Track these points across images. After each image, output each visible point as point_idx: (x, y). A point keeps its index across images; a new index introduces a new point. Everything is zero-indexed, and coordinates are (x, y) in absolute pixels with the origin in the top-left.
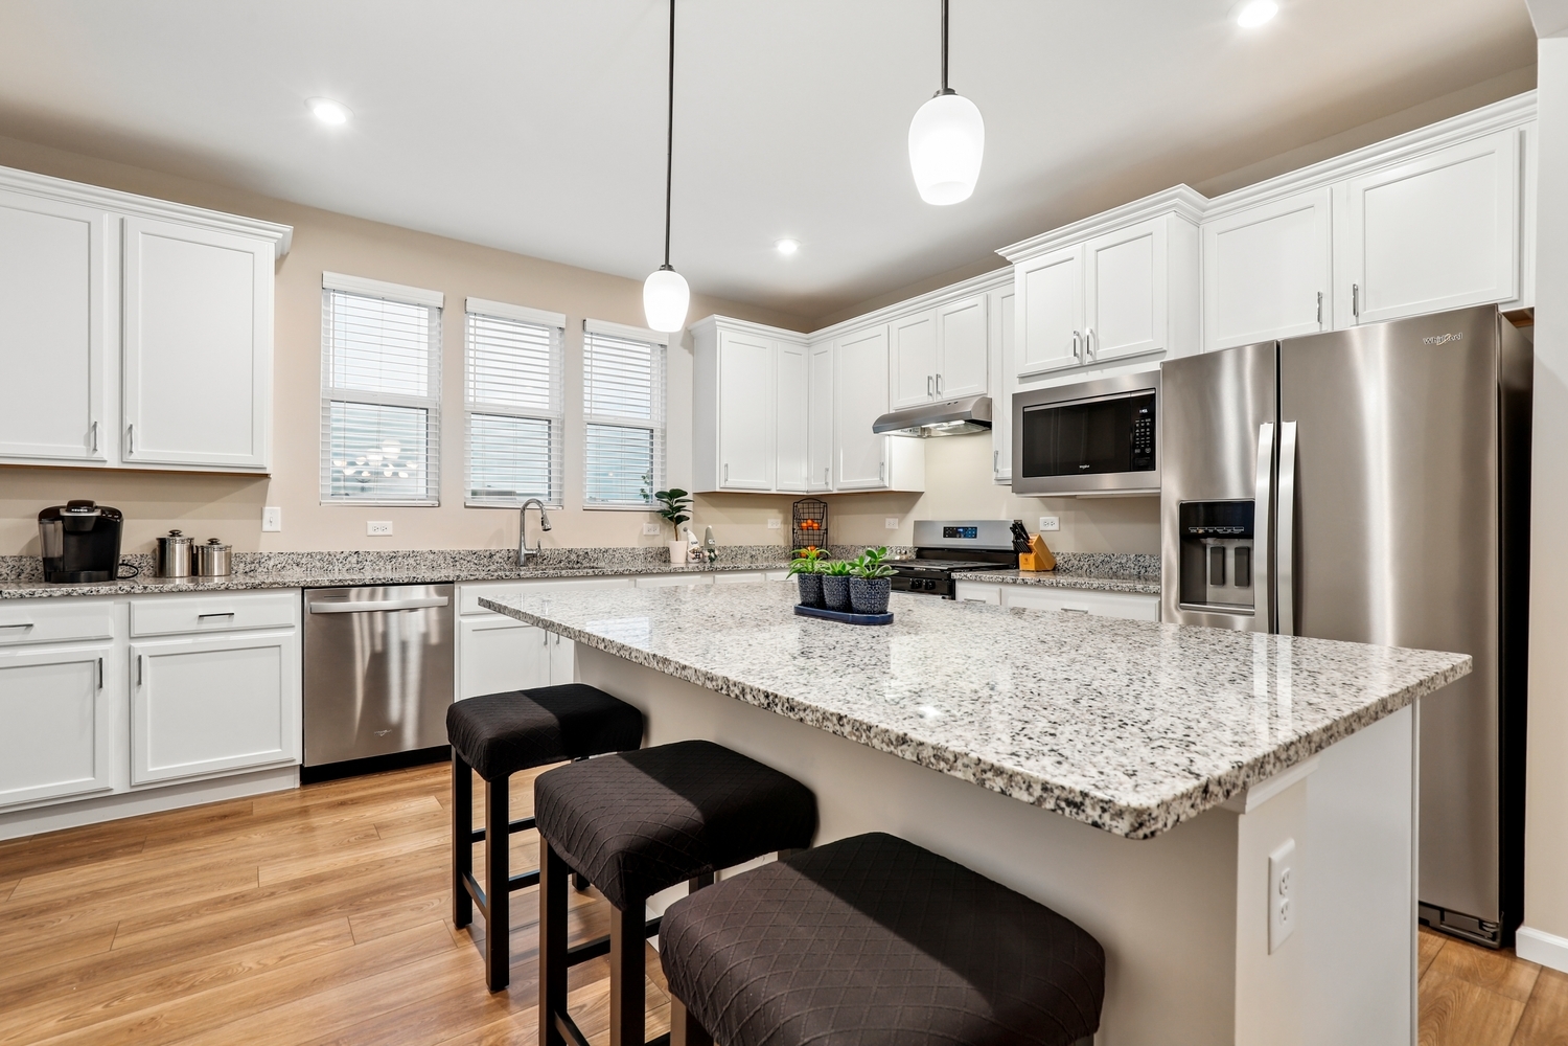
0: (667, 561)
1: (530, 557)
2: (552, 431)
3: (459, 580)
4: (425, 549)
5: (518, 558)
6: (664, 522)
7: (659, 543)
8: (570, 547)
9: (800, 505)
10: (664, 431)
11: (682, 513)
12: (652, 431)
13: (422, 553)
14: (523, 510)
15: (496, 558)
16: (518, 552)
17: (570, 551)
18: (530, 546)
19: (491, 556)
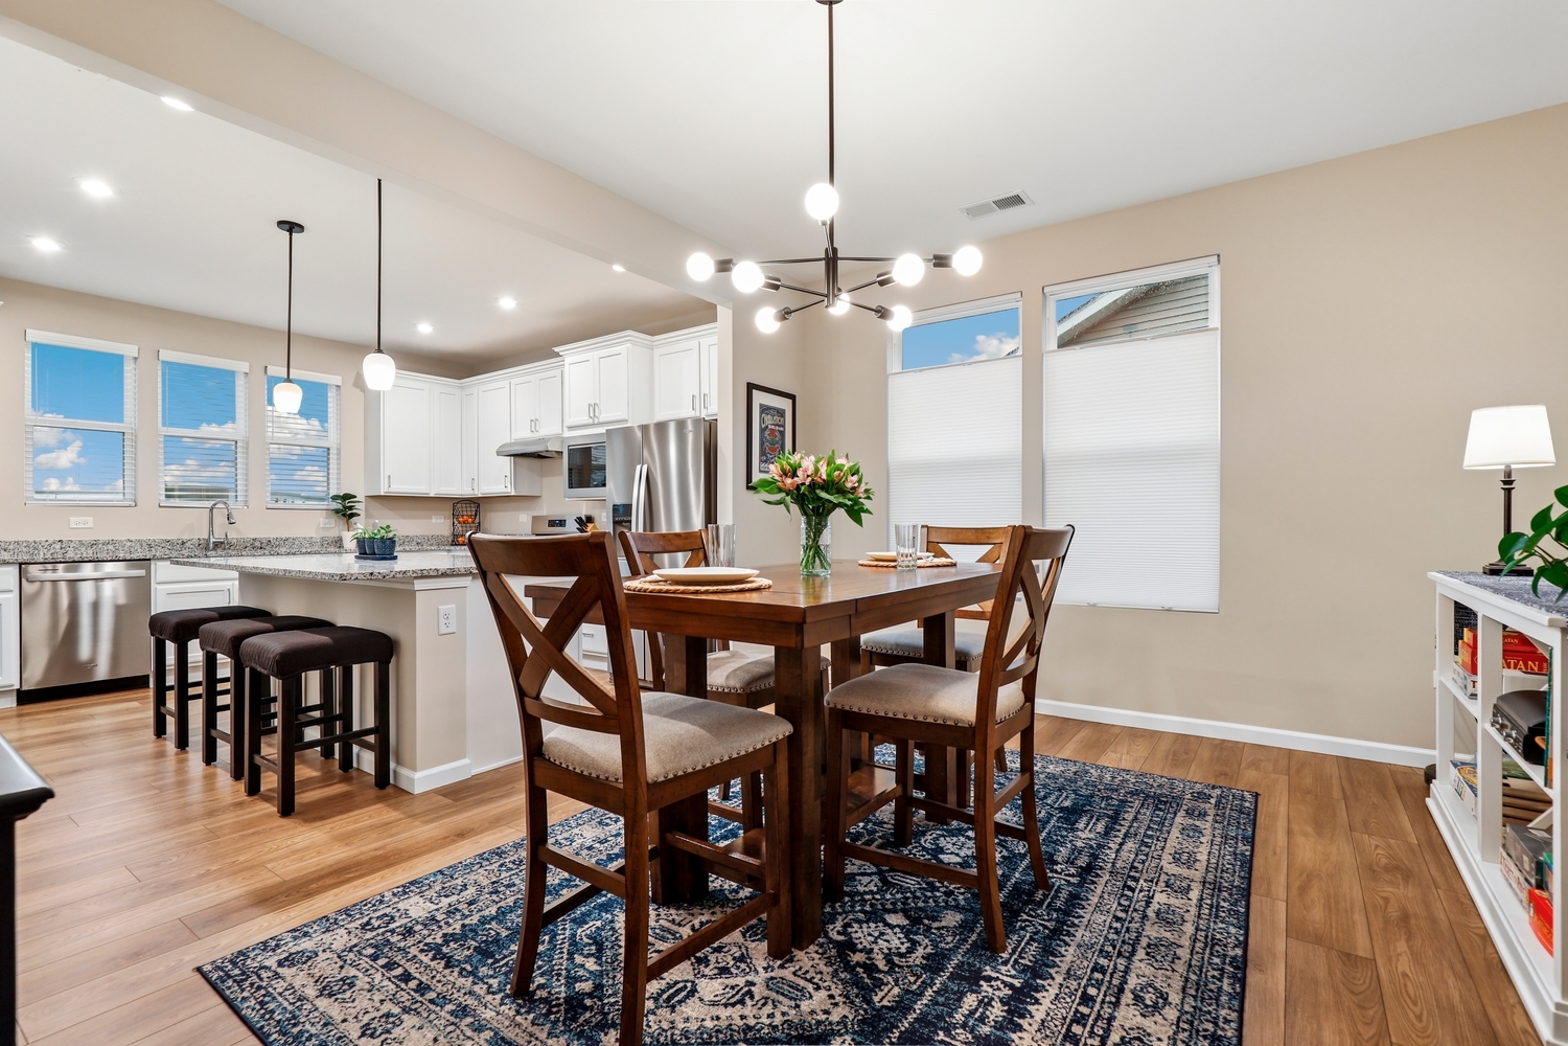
0: (341, 546)
1: (217, 545)
2: (238, 450)
3: (155, 558)
5: (208, 545)
6: (339, 518)
7: (333, 534)
9: (459, 505)
10: (339, 450)
11: (354, 511)
12: (329, 449)
13: (121, 541)
14: (212, 509)
15: (188, 545)
16: (208, 541)
18: (218, 535)
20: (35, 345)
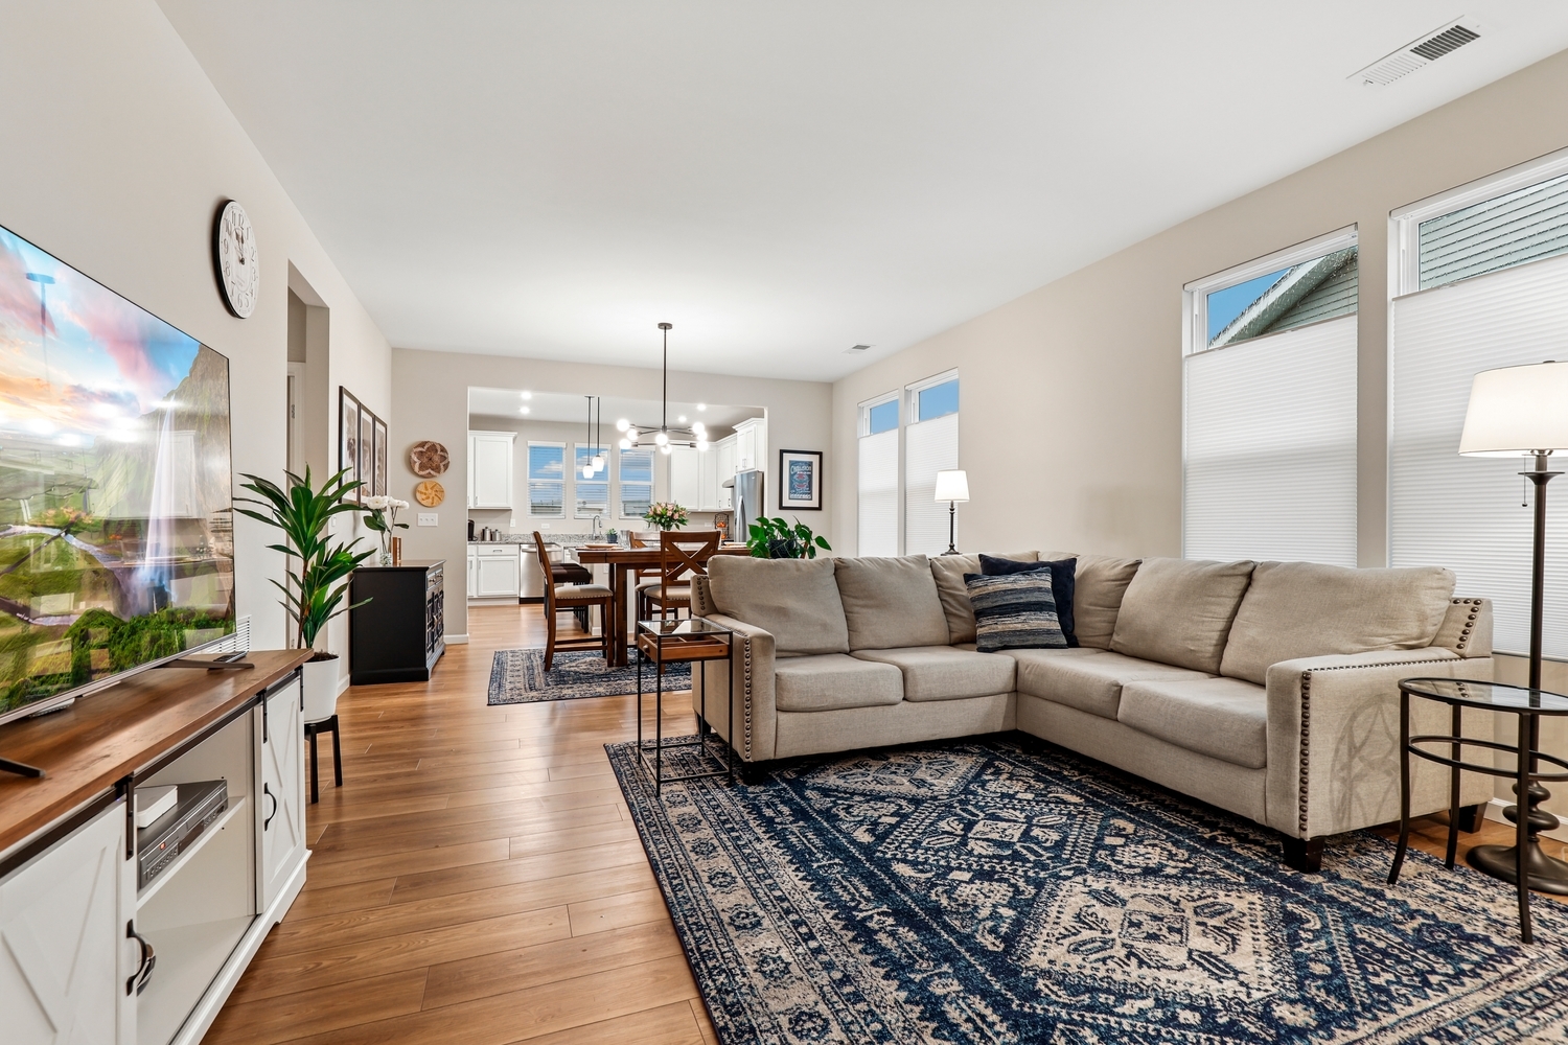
1: (597, 537)
14: (594, 520)
15: (585, 537)
16: (593, 535)
20: (531, 447)
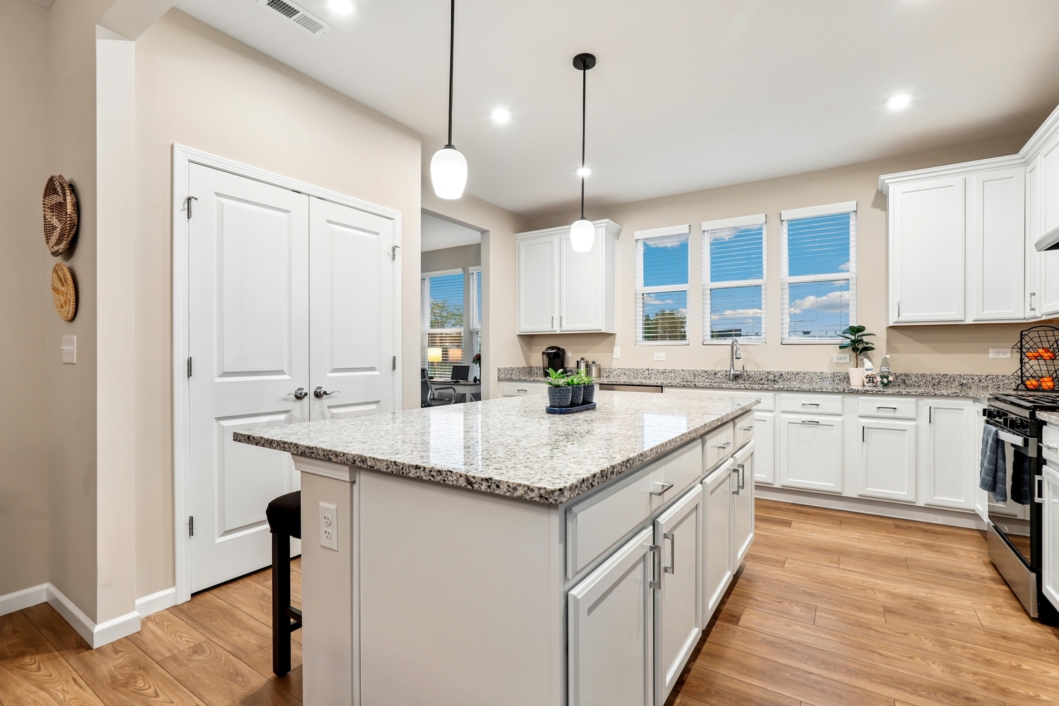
4: (679, 368)
8: (768, 370)
17: (769, 373)
19: (715, 374)
